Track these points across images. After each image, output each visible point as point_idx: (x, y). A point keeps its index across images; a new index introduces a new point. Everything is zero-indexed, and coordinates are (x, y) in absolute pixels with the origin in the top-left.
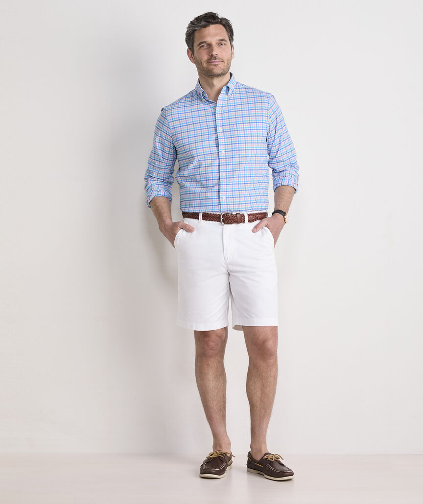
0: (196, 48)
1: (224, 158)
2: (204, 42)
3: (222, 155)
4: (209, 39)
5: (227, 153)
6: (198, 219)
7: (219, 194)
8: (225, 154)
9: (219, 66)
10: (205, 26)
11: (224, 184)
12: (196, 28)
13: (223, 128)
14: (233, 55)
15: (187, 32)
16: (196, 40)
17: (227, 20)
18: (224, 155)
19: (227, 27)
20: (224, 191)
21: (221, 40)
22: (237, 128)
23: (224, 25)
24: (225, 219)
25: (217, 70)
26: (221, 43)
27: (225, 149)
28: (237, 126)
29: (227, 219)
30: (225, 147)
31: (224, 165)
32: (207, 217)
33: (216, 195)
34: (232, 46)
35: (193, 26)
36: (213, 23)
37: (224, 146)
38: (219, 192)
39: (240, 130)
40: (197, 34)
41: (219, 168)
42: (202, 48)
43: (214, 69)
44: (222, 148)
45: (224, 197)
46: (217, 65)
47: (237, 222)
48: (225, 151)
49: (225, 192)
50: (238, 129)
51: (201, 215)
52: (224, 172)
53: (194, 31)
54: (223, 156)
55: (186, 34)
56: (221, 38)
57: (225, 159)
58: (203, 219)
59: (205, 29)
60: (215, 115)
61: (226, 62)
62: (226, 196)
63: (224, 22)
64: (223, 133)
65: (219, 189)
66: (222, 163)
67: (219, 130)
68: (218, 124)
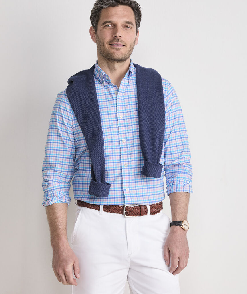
0: (100, 27)
1: (125, 148)
2: (110, 22)
3: (123, 144)
4: (115, 20)
5: (128, 141)
6: (99, 210)
7: (122, 186)
8: (126, 143)
9: (121, 50)
10: (113, 6)
11: (127, 176)
12: (103, 6)
13: (123, 115)
14: (136, 41)
15: (94, 8)
16: (101, 18)
17: (137, 4)
18: (126, 144)
19: (136, 11)
20: (127, 183)
21: (128, 23)
23: (133, 8)
24: (128, 212)
25: (118, 55)
26: (127, 25)
27: (126, 138)
29: (130, 211)
30: (126, 135)
31: (125, 154)
32: (109, 208)
33: (118, 187)
34: (137, 32)
35: (101, 4)
36: (122, 4)
37: (125, 134)
38: (122, 183)
40: (103, 12)
41: (120, 158)
42: (106, 28)
43: (115, 53)
44: (123, 137)
45: (127, 190)
46: (119, 49)
48: (126, 140)
49: (128, 184)
51: (102, 207)
52: (126, 162)
53: (102, 8)
54: (124, 145)
55: (92, 11)
56: (128, 20)
57: (126, 149)
59: (113, 8)
61: (128, 46)
62: (129, 187)
63: (133, 5)
64: (123, 121)
65: (122, 181)
66: (123, 152)
67: (120, 117)
68: (119, 110)
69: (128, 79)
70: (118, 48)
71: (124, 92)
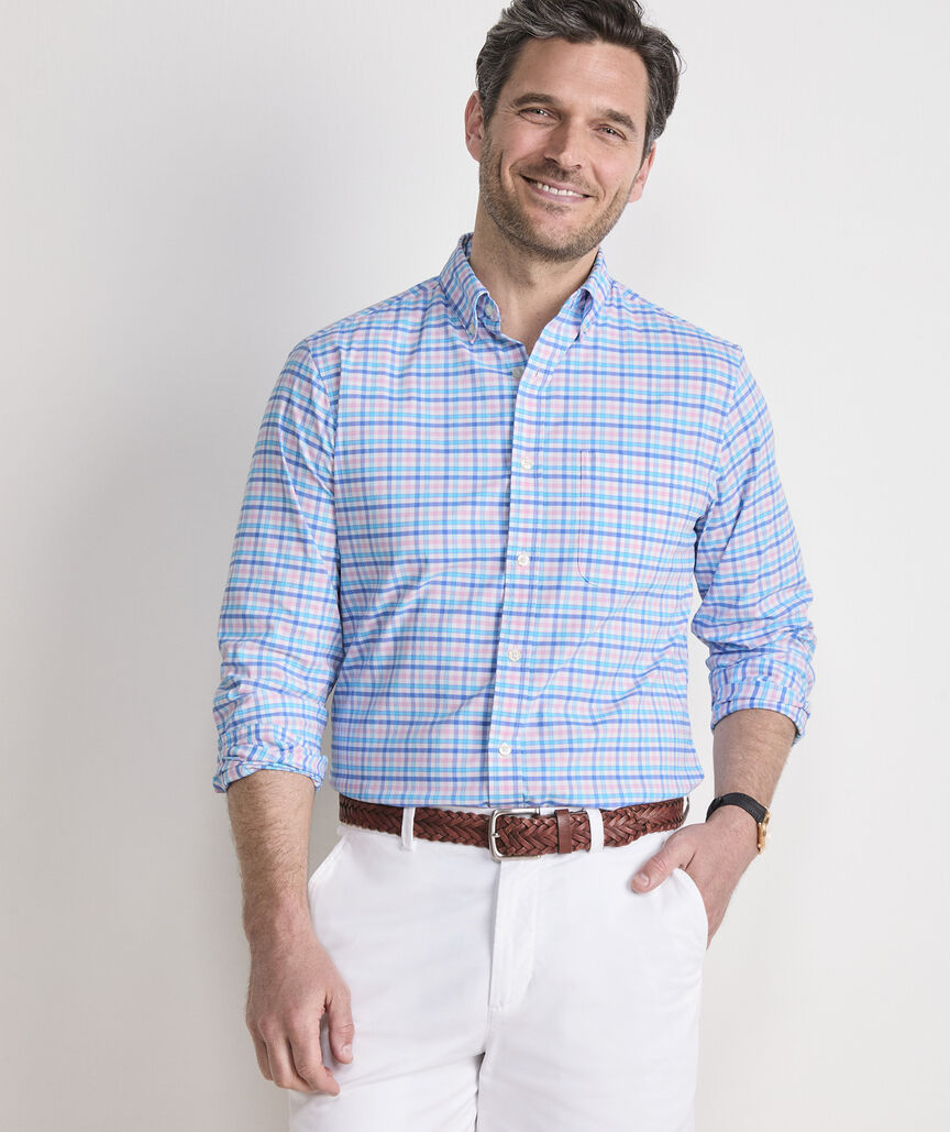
1: (522, 587)
2: (546, 99)
3: (518, 572)
4: (566, 93)
5: (538, 564)
6: (399, 833)
7: (485, 733)
8: (532, 568)
10: (574, 37)
11: (511, 696)
12: (535, 29)
13: (536, 459)
14: (638, 186)
15: (498, 28)
16: (516, 74)
17: (667, 47)
18: (527, 572)
19: (657, 73)
20: (507, 724)
21: (617, 117)
22: (593, 468)
23: (648, 61)
24: (505, 839)
26: (608, 125)
27: (534, 550)
28: (593, 459)
29: (512, 835)
30: (534, 540)
31: (519, 614)
32: (434, 824)
33: (471, 737)
34: (648, 151)
35: (527, 17)
36: (609, 36)
37: (530, 535)
38: (486, 724)
39: (603, 479)
40: (530, 50)
41: (498, 624)
43: (540, 222)
44: (520, 544)
45: (506, 750)
46: (560, 210)
47: (558, 849)
48: (532, 559)
49: (512, 729)
50: (597, 474)
51: (409, 817)
52: (516, 642)
53: (526, 35)
54: (522, 577)
55: (490, 35)
56: (617, 108)
57: (526, 591)
58: (418, 834)
59: (569, 45)
60: (514, 397)
62: (514, 743)
63: (654, 50)
64: (532, 480)
65: (487, 714)
66: (512, 604)
67: (519, 465)
68: (520, 438)
69: (578, 324)
70: (556, 203)
71: (552, 369)
